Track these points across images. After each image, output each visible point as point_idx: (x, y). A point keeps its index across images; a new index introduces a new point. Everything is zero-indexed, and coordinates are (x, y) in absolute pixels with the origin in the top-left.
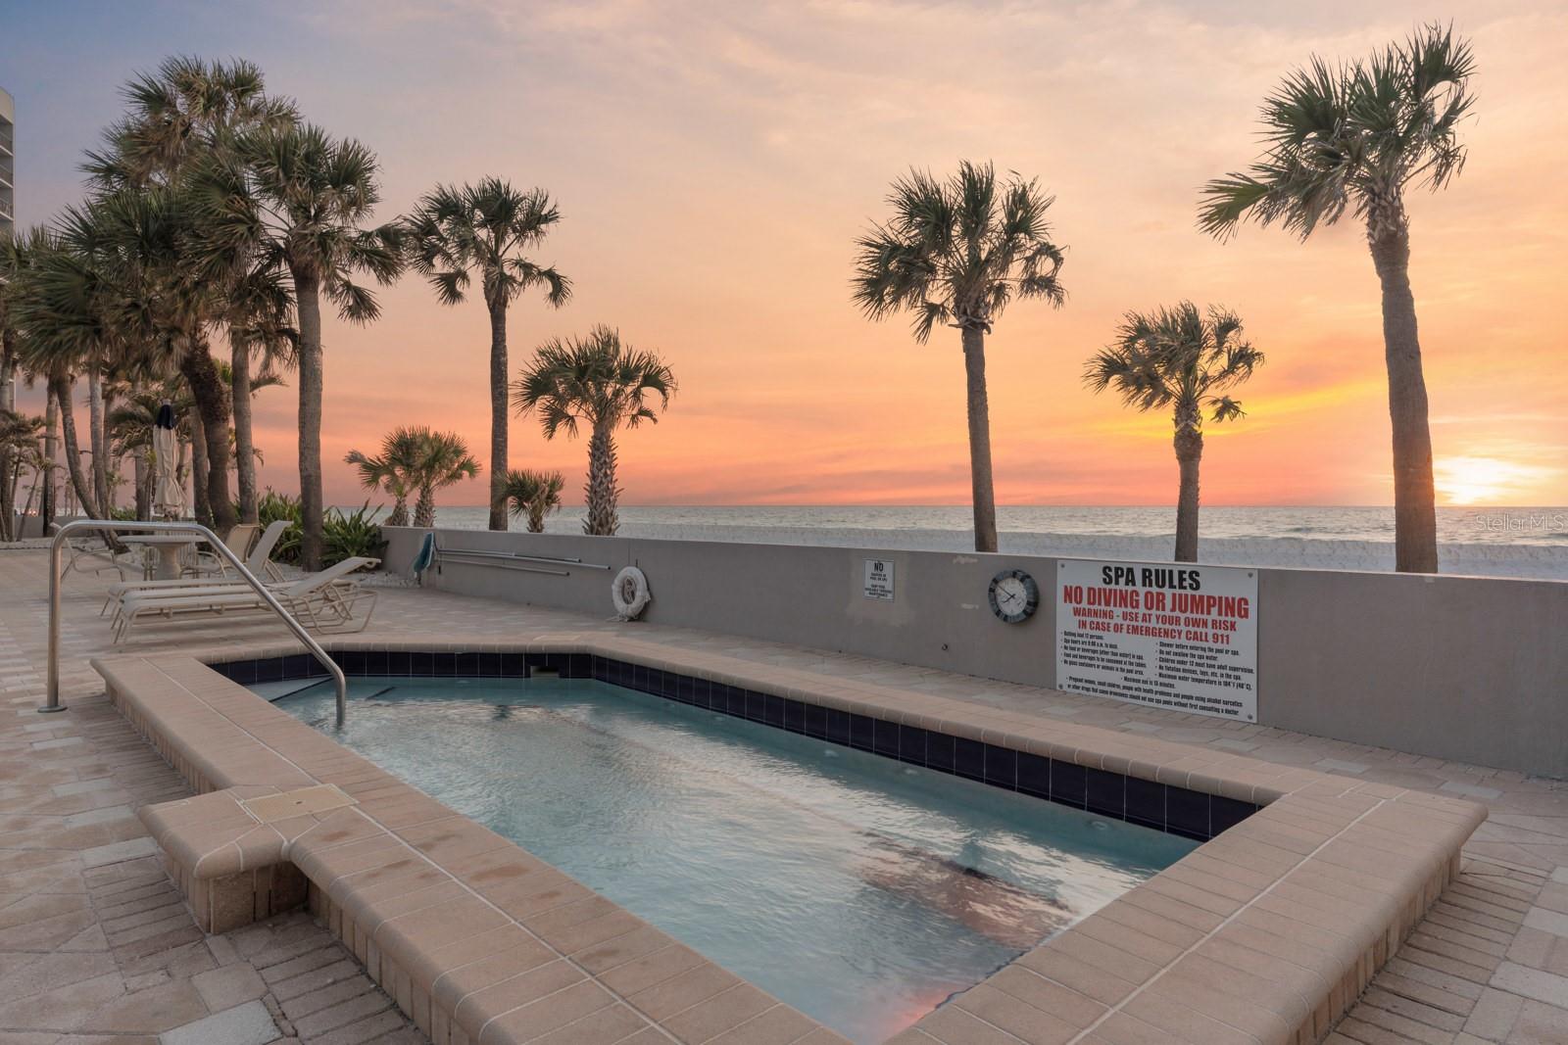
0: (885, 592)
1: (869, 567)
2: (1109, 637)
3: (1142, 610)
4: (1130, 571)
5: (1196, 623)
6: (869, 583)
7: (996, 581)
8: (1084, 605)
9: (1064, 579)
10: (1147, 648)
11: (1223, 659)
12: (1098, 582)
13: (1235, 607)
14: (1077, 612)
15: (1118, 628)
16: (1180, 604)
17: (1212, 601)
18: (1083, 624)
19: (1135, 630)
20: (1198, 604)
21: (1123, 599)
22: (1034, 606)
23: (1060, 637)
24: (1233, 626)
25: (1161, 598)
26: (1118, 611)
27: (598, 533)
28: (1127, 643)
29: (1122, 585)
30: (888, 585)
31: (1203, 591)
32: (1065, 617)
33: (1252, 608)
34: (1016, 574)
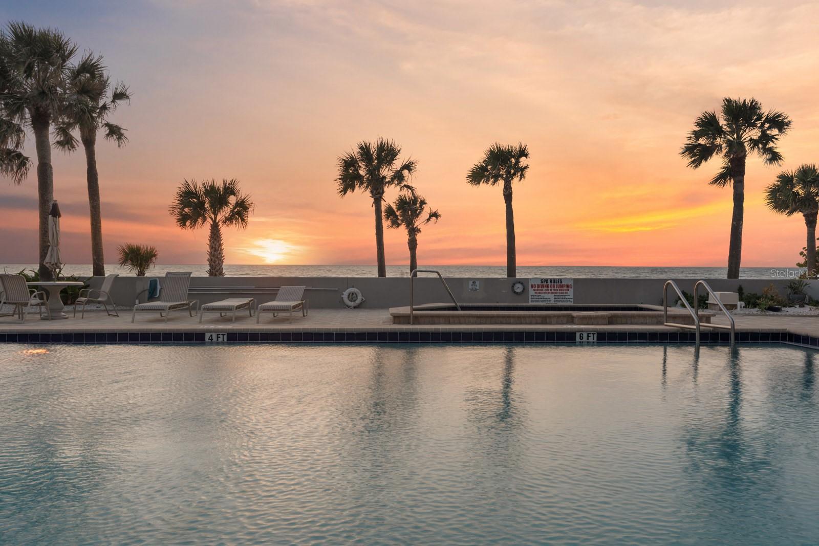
0: (476, 289)
1: (471, 283)
2: (542, 295)
3: (550, 288)
4: (547, 280)
5: (561, 290)
6: (470, 287)
7: (514, 284)
8: (536, 288)
9: (531, 283)
10: (551, 296)
11: (567, 297)
12: (539, 283)
13: (569, 286)
14: (534, 290)
15: (544, 293)
16: (558, 286)
17: (565, 286)
18: (536, 293)
19: (548, 293)
20: (562, 286)
21: (545, 286)
22: (524, 290)
23: (530, 296)
24: (569, 290)
25: (554, 286)
26: (544, 289)
27: (216, 275)
28: (546, 296)
29: (545, 283)
30: (478, 288)
31: (563, 284)
32: (532, 292)
33: (572, 286)
34: (520, 282)
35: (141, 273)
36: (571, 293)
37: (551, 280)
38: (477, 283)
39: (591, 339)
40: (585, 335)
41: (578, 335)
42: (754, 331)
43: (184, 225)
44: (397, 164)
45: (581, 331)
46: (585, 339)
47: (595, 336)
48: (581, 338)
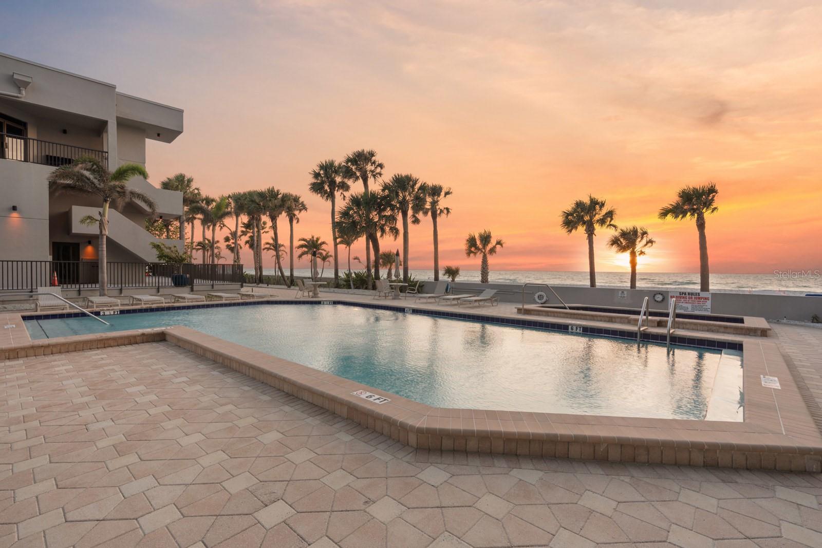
0: (624, 297)
1: (620, 292)
2: (680, 304)
3: (688, 299)
4: (685, 293)
5: (699, 301)
6: (620, 295)
7: (655, 295)
9: (671, 294)
10: (689, 306)
11: (704, 307)
12: (678, 295)
13: (707, 299)
15: (682, 303)
16: (695, 298)
17: (702, 298)
19: (686, 303)
20: (699, 298)
21: (684, 298)
22: (663, 300)
24: (706, 302)
25: (692, 298)
26: (682, 300)
28: (685, 305)
30: (625, 296)
33: (710, 299)
34: (660, 294)
35: (453, 280)
36: (708, 304)
37: (689, 294)
38: (625, 292)
39: (578, 331)
40: (575, 328)
41: (570, 327)
42: (690, 338)
43: (469, 255)
44: (605, 211)
45: (572, 325)
46: (574, 330)
47: (581, 329)
48: (572, 329)
